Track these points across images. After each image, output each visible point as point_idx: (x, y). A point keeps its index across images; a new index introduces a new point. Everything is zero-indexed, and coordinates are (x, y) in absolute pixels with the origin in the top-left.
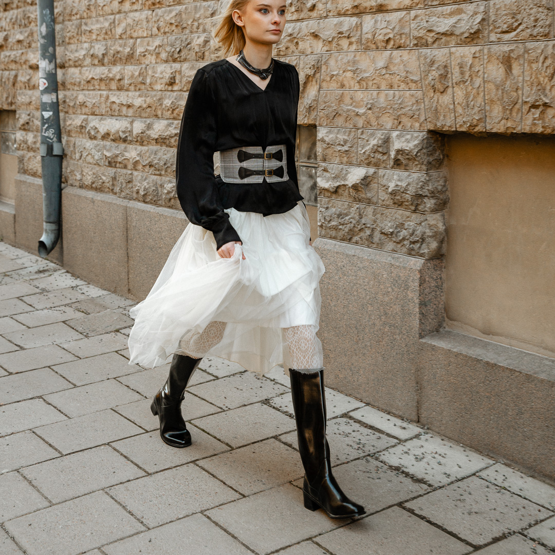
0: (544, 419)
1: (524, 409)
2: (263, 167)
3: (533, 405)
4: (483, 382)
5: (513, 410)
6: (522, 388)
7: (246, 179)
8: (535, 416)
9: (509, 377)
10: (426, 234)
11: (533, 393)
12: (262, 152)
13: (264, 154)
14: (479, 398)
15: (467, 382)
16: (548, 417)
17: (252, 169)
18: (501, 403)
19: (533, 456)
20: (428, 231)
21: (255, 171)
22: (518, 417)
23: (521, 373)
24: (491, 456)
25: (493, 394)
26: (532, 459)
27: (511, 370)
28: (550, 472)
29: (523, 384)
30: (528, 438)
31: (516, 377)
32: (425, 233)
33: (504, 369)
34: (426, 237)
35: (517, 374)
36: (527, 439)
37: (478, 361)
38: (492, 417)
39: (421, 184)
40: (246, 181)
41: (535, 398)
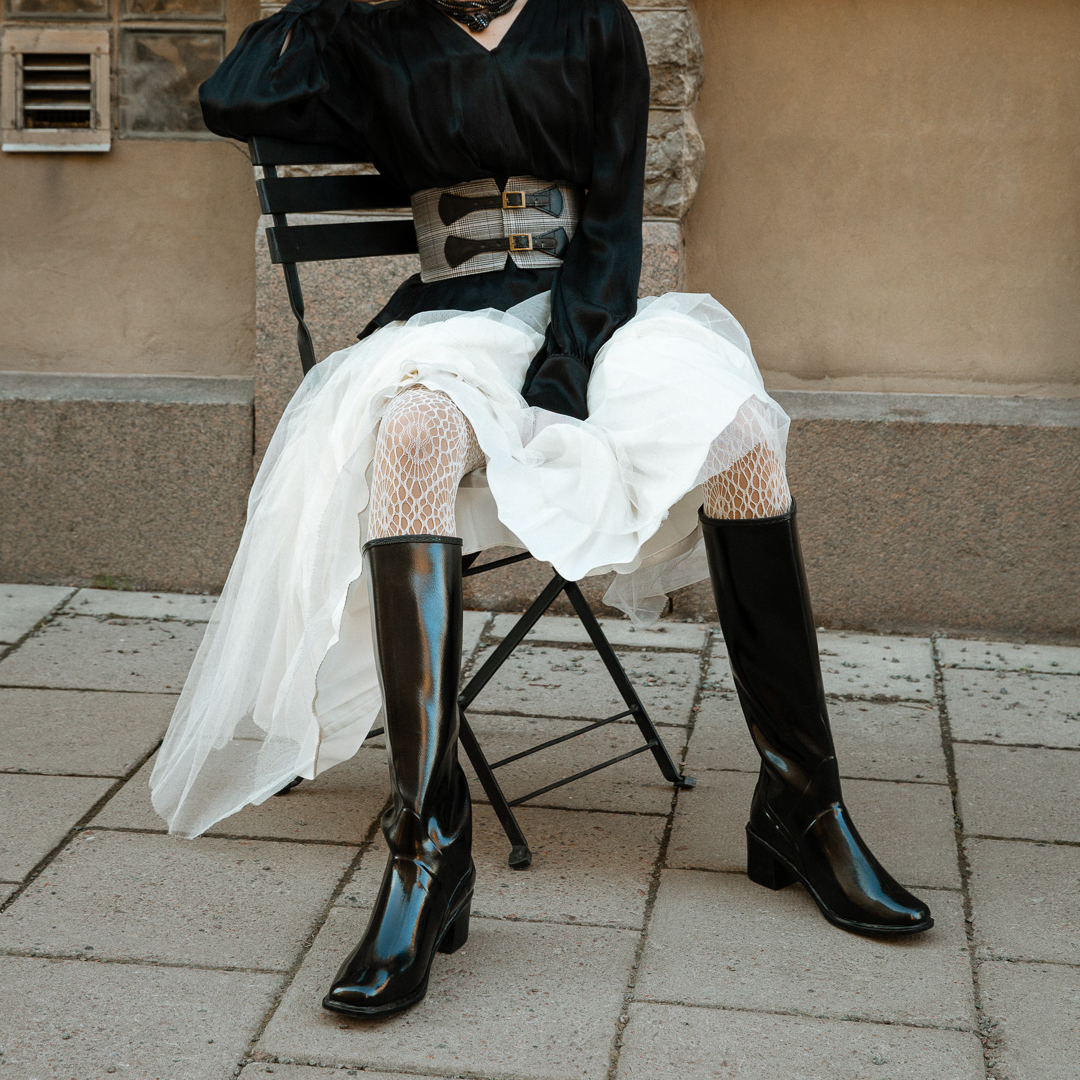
0: (1058, 512)
1: (1001, 505)
2: (503, 230)
3: (1028, 491)
4: (884, 472)
5: (970, 515)
6: (998, 461)
7: (463, 265)
8: (1031, 513)
9: (961, 444)
10: (683, 159)
11: (1029, 463)
12: (496, 192)
13: (501, 196)
14: (872, 510)
15: (835, 481)
16: (1069, 506)
17: (476, 237)
18: (938, 506)
19: (1025, 600)
20: (685, 150)
21: (483, 242)
22: (984, 527)
23: (995, 427)
24: (905, 630)
25: (914, 492)
26: (1022, 606)
27: (967, 428)
28: (1070, 621)
29: (1002, 450)
30: (1012, 565)
31: (982, 439)
32: (680, 156)
33: (946, 429)
34: (682, 165)
35: (985, 432)
36: (1008, 567)
37: (869, 426)
38: (908, 545)
39: (674, 36)
40: (464, 269)
41: (1035, 473)
